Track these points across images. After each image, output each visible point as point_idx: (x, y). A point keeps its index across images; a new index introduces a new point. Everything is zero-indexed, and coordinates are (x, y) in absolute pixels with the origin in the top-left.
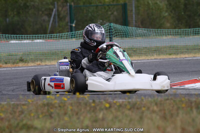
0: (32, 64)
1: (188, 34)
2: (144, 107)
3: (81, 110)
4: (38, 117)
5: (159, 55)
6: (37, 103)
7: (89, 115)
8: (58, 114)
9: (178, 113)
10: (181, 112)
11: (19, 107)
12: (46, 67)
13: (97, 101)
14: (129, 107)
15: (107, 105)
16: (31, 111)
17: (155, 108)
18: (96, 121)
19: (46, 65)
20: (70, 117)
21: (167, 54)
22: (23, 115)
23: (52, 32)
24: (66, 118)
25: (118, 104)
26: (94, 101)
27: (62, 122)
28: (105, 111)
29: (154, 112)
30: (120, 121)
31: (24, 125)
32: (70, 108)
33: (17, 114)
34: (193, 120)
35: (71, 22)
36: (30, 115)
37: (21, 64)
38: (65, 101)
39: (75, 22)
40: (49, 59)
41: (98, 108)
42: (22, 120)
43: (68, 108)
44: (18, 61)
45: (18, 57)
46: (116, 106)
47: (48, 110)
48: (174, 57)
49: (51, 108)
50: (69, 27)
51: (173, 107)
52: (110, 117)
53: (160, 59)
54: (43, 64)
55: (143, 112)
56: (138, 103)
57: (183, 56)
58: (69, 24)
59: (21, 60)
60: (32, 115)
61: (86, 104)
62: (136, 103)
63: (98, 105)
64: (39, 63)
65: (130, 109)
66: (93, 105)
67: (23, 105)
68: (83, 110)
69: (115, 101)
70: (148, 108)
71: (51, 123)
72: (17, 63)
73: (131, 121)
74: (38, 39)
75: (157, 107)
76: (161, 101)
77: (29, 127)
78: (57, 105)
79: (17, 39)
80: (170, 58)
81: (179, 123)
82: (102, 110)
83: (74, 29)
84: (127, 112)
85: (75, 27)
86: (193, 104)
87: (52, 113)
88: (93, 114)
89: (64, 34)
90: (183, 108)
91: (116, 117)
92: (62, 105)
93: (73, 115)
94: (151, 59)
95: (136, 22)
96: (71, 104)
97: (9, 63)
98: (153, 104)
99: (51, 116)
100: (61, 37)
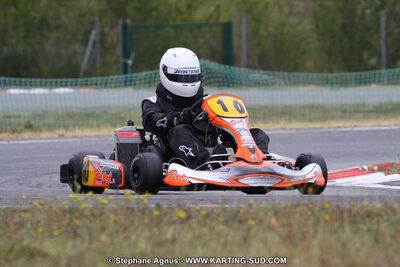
0: (49, 135)
1: (345, 84)
2: (253, 219)
3: (132, 223)
4: (51, 235)
5: (290, 121)
6: (51, 208)
7: (147, 233)
8: (90, 230)
9: (316, 232)
10: (320, 229)
11: (17, 216)
12: (75, 140)
13: (165, 206)
14: (221, 219)
15: (182, 215)
16: (39, 222)
17: (274, 222)
18: (160, 244)
19: (74, 137)
20: (111, 235)
21: (304, 120)
22: (24, 231)
23: (89, 74)
24: (104, 238)
25: (204, 213)
26: (158, 207)
27: (95, 245)
28: (178, 226)
29: (271, 228)
30: (206, 245)
31: (24, 249)
32: (113, 217)
33: (12, 227)
34: (344, 245)
35: (126, 55)
36: (36, 230)
37: (27, 134)
38: (104, 204)
39: (133, 55)
40: (81, 126)
41: (165, 219)
42: (22, 239)
43: (108, 217)
44: (22, 127)
45: (23, 121)
46: (199, 217)
47: (71, 220)
48: (317, 125)
49: (77, 218)
50: (121, 66)
51: (307, 220)
52: (187, 236)
53: (291, 129)
54: (70, 134)
55: (250, 229)
56: (242, 211)
57: (334, 124)
58: (122, 60)
59: (29, 127)
60: (40, 230)
61: (143, 212)
62: (238, 212)
63: (166, 214)
64: (61, 132)
65: (226, 222)
66: (156, 213)
67: (25, 211)
68: (136, 222)
69: (198, 208)
70: (260, 222)
71: (74, 246)
72: (20, 132)
73: (225, 244)
74: (61, 86)
75: (277, 220)
76: (285, 208)
77: (32, 254)
78: (87, 212)
79: (20, 85)
80: (310, 129)
81: (316, 251)
82: (174, 223)
83: (130, 69)
84: (221, 228)
85: (133, 66)
86: (346, 215)
87: (77, 227)
88: (156, 230)
89: (110, 77)
90: (326, 222)
91: (198, 238)
92: (98, 213)
93: (117, 232)
94: (275, 130)
95: (248, 56)
96: (115, 212)
97: (6, 131)
98: (271, 214)
99: (75, 233)
100: (106, 84)
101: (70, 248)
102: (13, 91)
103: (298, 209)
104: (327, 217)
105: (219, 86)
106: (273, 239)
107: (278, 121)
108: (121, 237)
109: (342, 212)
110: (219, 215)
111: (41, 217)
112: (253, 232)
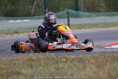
0: (22, 35)
1: (114, 15)
2: (87, 60)
3: (49, 62)
4: (24, 68)
5: (97, 28)
6: (24, 59)
7: (54, 66)
8: (36, 65)
9: (106, 64)
10: (108, 63)
13: (59, 57)
14: (77, 61)
15: (65, 60)
17: (93, 61)
18: (58, 69)
20: (43, 67)
22: (15, 66)
23: (34, 15)
24: (41, 68)
25: (71, 59)
26: (57, 57)
27: (38, 70)
28: (63, 63)
29: (92, 63)
30: (72, 69)
31: (16, 72)
32: (43, 61)
33: (12, 65)
34: (115, 68)
35: (45, 9)
36: (19, 66)
37: (15, 35)
38: (40, 57)
39: (47, 9)
41: (59, 61)
42: (15, 69)
43: (42, 61)
44: (14, 33)
45: (14, 31)
47: (30, 62)
48: (106, 29)
49: (32, 62)
50: (44, 12)
51: (103, 60)
52: (66, 66)
53: (98, 31)
55: (85, 64)
56: (83, 58)
57: (111, 28)
58: (44, 10)
59: (16, 32)
61: (52, 59)
62: (82, 58)
64: (26, 34)
65: (78, 62)
66: (57, 59)
67: (16, 60)
68: (51, 62)
69: (69, 57)
70: (89, 61)
71: (32, 71)
73: (78, 69)
76: (96, 56)
77: (18, 74)
78: (35, 60)
79: (13, 20)
80: (103, 30)
81: (106, 70)
82: (61, 62)
84: (77, 64)
86: (115, 58)
87: (32, 65)
88: (56, 65)
89: (41, 16)
90: (109, 61)
91: (70, 67)
92: (38, 60)
93: (45, 66)
94: (92, 31)
95: (83, 8)
96: (44, 59)
97: (9, 34)
98: (92, 58)
99: (32, 67)
100: (39, 18)
101: (30, 71)
102: (11, 21)
103: (100, 57)
104: (110, 59)
105: (75, 18)
106: (93, 66)
107: (93, 28)
108: (46, 67)
109: (114, 57)
110: (76, 59)
111: (21, 62)
112: (87, 65)
